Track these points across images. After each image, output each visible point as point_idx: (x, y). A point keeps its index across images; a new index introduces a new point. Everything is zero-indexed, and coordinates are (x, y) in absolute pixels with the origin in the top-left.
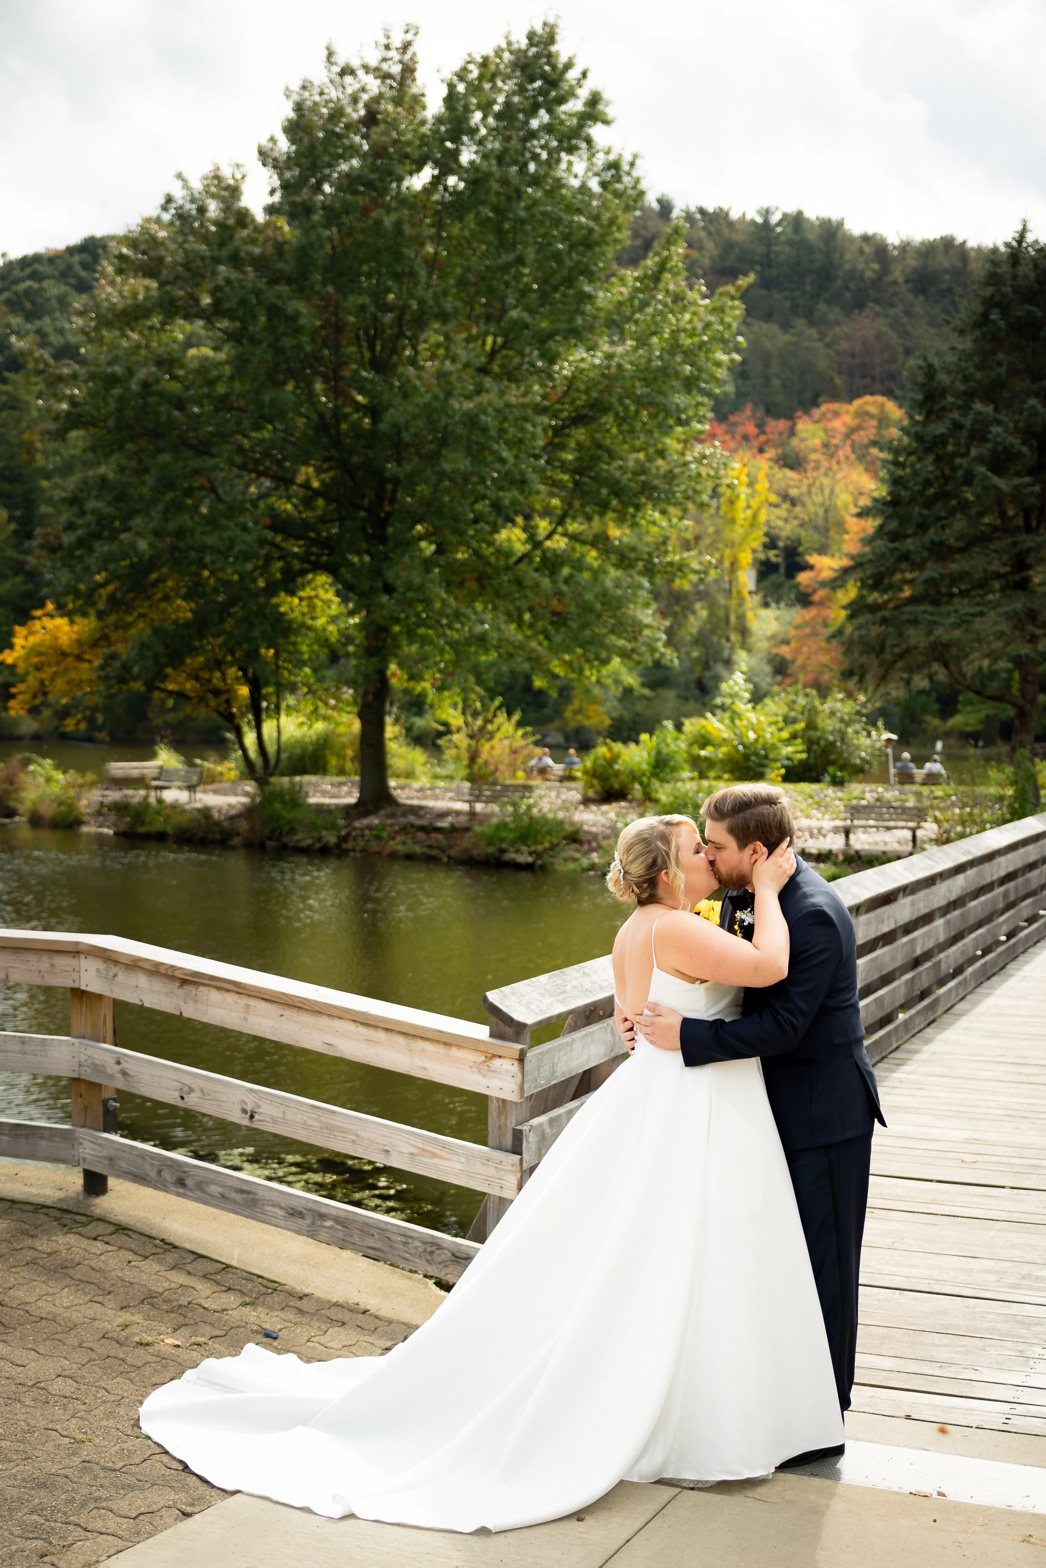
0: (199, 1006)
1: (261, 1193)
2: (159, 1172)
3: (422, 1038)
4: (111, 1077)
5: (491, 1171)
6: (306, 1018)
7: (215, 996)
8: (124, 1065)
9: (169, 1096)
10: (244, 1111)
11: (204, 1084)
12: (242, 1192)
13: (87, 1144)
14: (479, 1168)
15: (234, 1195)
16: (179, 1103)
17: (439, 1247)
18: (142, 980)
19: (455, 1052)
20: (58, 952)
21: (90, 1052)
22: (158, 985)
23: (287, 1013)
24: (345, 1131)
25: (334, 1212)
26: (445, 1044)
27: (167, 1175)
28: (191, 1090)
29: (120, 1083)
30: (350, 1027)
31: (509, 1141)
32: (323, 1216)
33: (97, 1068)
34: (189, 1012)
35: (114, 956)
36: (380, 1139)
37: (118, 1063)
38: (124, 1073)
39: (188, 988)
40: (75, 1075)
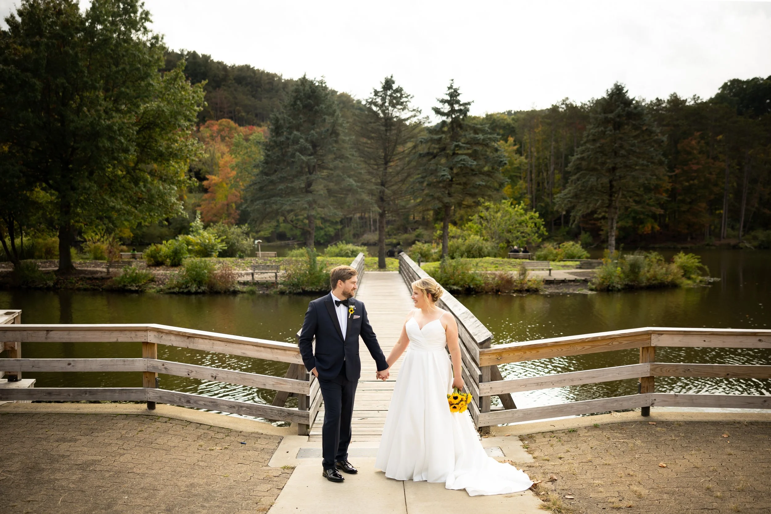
0: (195, 344)
1: (219, 402)
2: (180, 399)
3: (277, 349)
4: (161, 370)
5: (300, 387)
6: (235, 345)
7: (201, 341)
8: (165, 366)
9: (184, 374)
10: (212, 377)
11: (197, 369)
12: (212, 402)
13: (150, 393)
14: (296, 386)
15: (209, 404)
16: (188, 376)
17: (283, 412)
18: (173, 338)
19: (288, 352)
20: (138, 330)
21: (152, 362)
22: (179, 338)
23: (228, 344)
24: (250, 379)
25: (246, 405)
26: (284, 350)
27: (183, 400)
28: (192, 372)
29: (164, 372)
30: (252, 347)
31: (305, 378)
32: (242, 407)
33: (154, 367)
34: (191, 346)
35: (161, 330)
36: (262, 381)
37: (163, 365)
38: (166, 368)
39: (190, 339)
40: (146, 371)
